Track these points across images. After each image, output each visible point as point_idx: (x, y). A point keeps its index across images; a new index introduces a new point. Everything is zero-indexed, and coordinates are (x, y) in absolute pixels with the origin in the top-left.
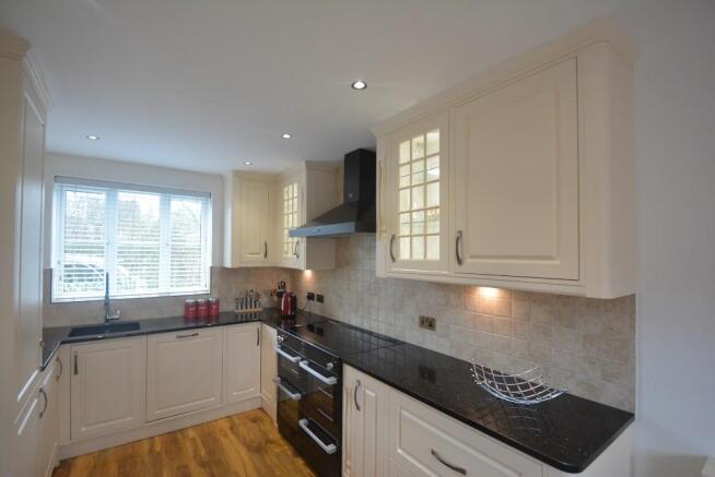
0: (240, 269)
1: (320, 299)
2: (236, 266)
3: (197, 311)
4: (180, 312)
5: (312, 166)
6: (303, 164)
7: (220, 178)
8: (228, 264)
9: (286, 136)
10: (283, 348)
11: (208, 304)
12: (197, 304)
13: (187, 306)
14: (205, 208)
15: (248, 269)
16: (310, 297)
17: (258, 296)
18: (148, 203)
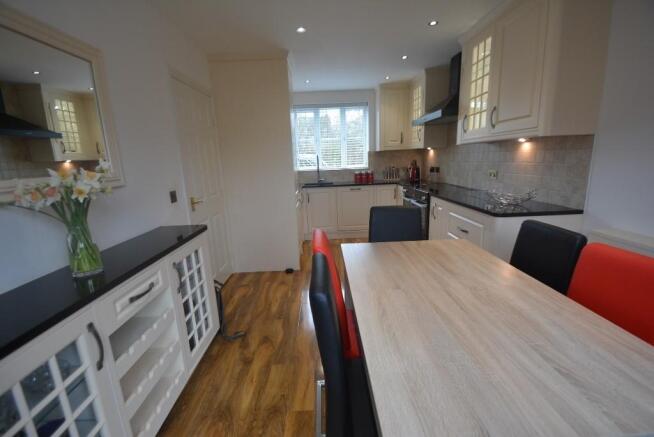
0: (385, 152)
1: (438, 170)
2: (383, 149)
3: (361, 178)
4: (352, 179)
5: (429, 72)
6: (423, 72)
7: (372, 91)
8: (378, 149)
9: (404, 57)
10: (406, 196)
11: (367, 174)
12: (361, 174)
13: (356, 175)
14: (365, 113)
15: (391, 152)
16: (432, 170)
17: (398, 170)
18: (333, 114)
